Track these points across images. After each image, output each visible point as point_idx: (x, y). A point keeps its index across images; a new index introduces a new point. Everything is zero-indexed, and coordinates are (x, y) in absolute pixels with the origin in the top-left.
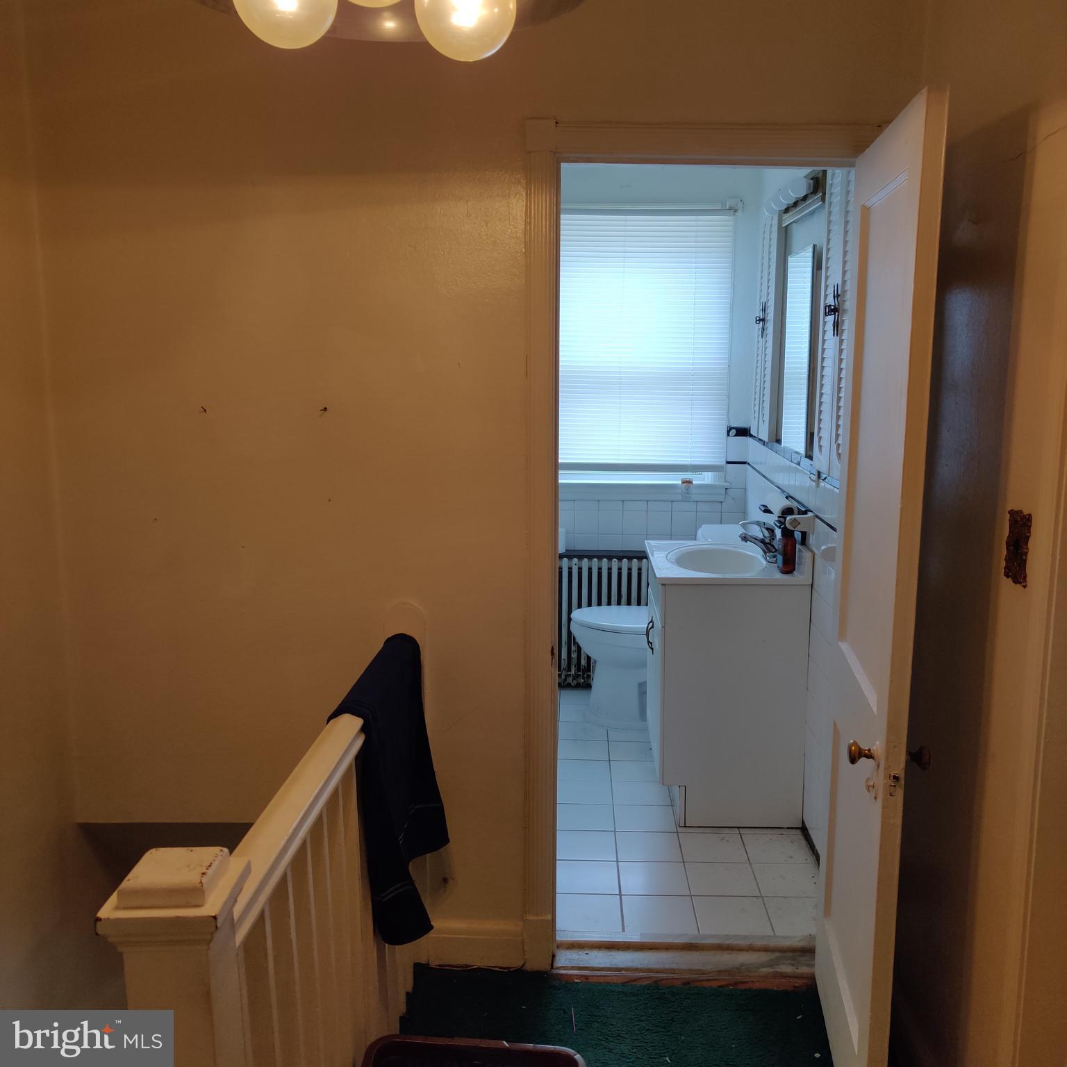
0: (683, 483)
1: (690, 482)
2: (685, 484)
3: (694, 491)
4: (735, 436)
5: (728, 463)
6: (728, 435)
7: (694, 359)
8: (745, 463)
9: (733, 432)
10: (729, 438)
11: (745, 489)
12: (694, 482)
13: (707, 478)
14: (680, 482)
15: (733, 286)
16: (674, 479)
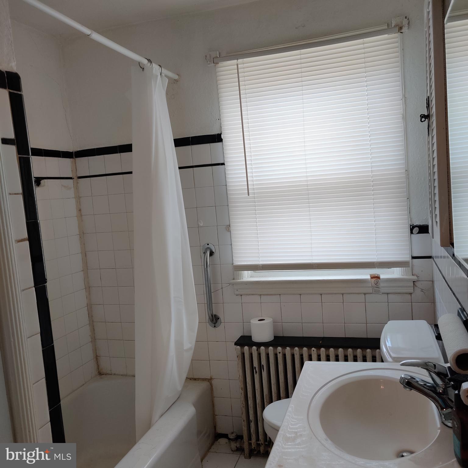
0: (372, 278)
1: (378, 277)
2: (373, 280)
3: (382, 285)
4: (418, 233)
5: (413, 258)
6: (412, 233)
7: (372, 167)
8: (430, 257)
9: (416, 230)
10: (412, 235)
11: (433, 281)
12: (381, 277)
13: (396, 273)
14: (368, 277)
15: (405, 98)
16: (364, 275)
